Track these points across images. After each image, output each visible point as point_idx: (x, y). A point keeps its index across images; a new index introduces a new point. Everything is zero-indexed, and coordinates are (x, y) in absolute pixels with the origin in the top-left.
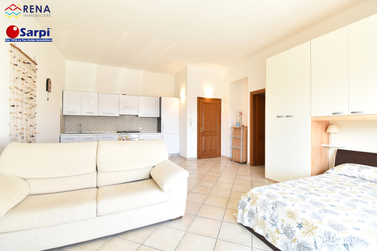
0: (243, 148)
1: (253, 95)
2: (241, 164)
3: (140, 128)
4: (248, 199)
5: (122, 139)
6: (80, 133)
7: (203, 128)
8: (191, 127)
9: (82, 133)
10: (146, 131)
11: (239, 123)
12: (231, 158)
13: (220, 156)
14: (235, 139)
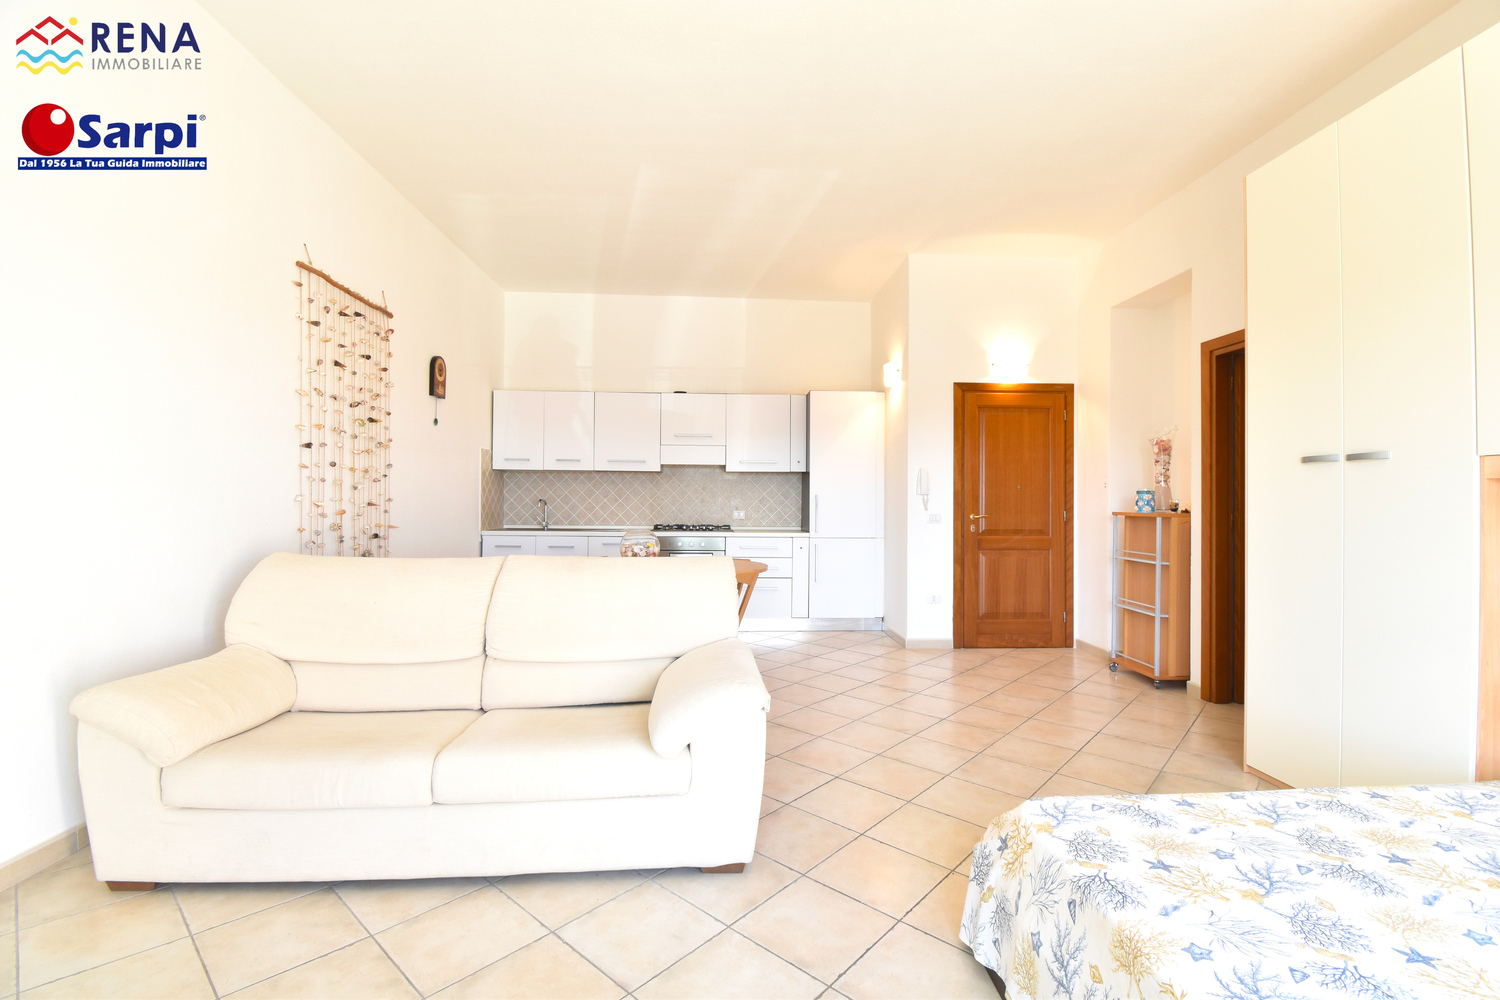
0: (1165, 610)
1: (1218, 357)
2: (1157, 688)
3: (736, 514)
4: (999, 844)
5: (630, 554)
6: (543, 530)
7: (981, 518)
8: (926, 509)
9: (548, 530)
10: (756, 526)
11: (1148, 492)
12: (1114, 656)
13: (1067, 640)
14: (1134, 571)
